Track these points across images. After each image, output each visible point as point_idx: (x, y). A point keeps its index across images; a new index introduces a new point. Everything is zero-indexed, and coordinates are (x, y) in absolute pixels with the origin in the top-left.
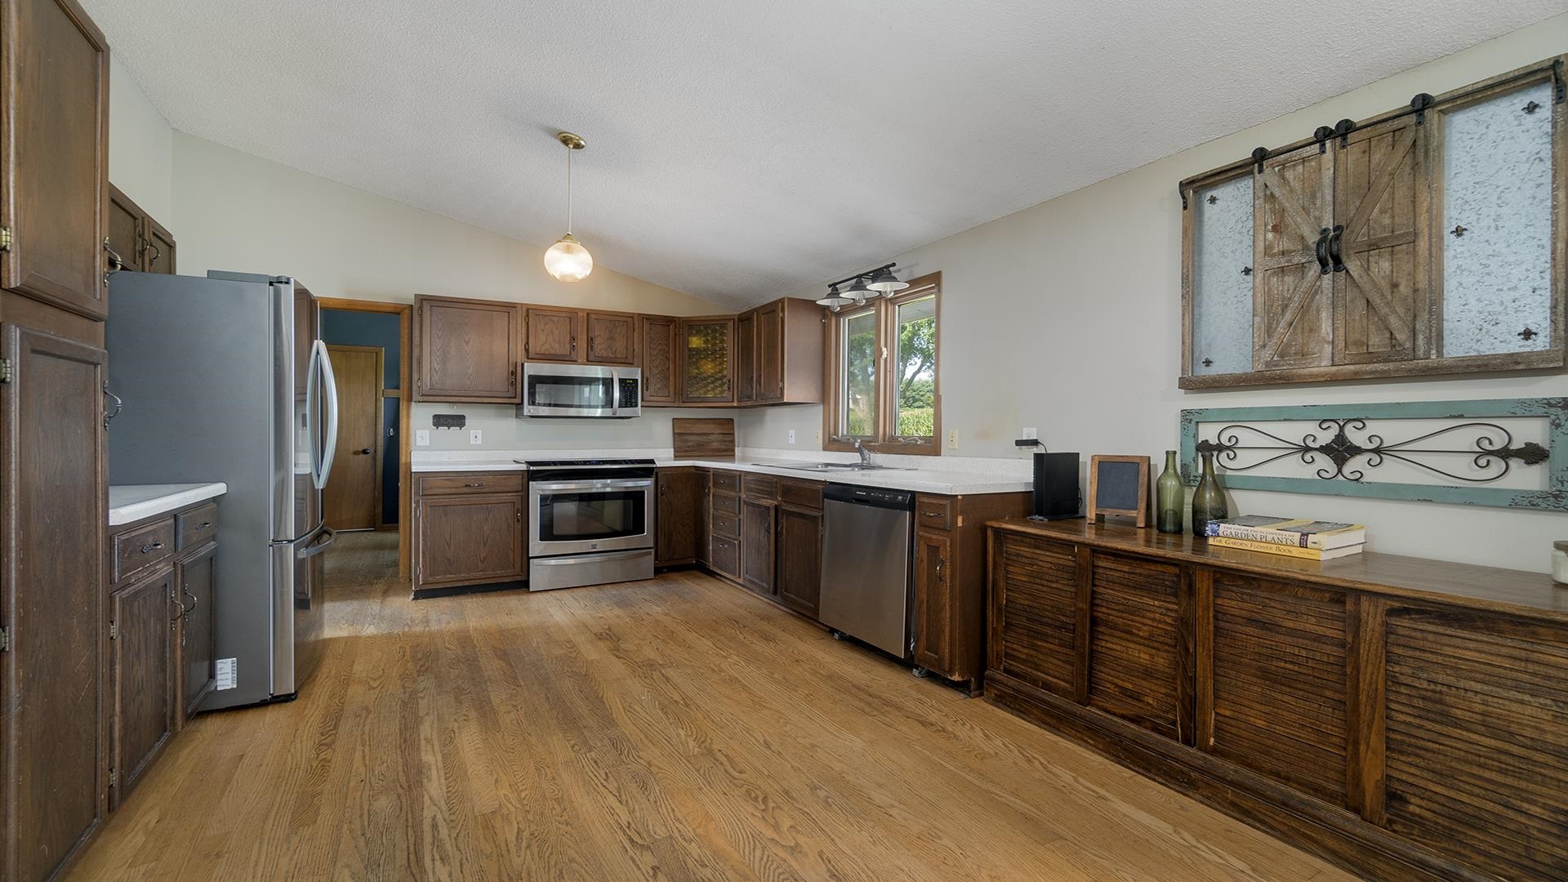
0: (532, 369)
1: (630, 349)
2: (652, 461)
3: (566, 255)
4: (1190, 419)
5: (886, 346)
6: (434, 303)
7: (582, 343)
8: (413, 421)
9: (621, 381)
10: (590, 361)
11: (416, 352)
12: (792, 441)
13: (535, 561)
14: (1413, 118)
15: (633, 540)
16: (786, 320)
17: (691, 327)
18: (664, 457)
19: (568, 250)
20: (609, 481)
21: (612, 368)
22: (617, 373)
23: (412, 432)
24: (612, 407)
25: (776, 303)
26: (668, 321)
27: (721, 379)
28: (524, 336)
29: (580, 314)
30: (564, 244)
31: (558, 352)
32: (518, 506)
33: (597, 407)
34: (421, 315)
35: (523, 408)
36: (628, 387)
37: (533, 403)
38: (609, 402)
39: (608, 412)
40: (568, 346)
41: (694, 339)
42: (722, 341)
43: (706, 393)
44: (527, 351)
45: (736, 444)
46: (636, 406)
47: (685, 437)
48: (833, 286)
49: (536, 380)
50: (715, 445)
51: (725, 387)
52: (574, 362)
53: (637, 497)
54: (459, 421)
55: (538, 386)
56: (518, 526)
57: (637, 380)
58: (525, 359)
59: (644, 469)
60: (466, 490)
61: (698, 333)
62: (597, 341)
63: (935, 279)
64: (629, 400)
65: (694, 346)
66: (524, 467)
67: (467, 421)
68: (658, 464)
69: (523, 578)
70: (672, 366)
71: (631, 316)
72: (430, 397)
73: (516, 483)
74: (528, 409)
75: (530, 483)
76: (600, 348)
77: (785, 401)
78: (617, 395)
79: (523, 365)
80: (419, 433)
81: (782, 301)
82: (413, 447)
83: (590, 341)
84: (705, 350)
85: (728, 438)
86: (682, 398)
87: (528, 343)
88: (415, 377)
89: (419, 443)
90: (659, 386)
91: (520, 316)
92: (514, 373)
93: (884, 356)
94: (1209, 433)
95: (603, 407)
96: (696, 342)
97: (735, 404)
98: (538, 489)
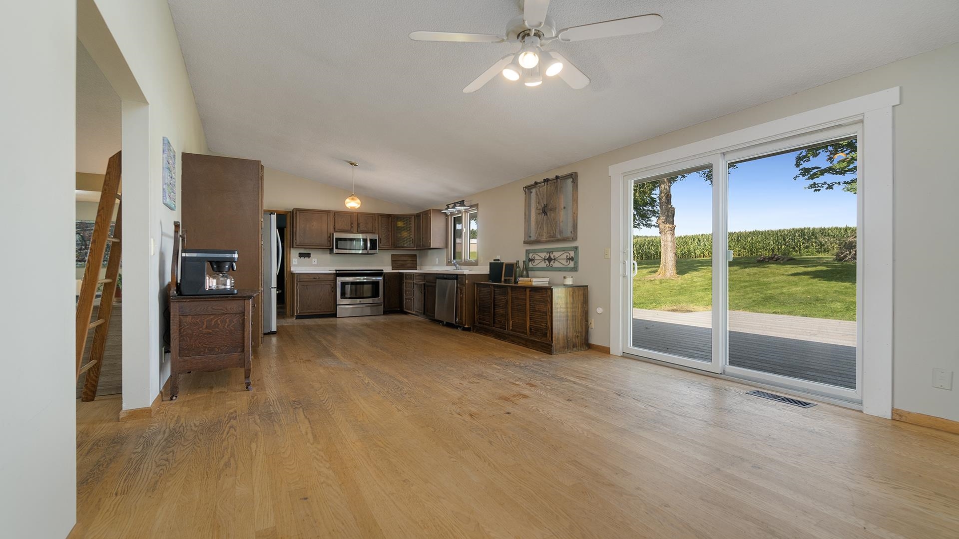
0: (336, 235)
1: (374, 228)
2: (382, 270)
3: (352, 201)
4: (528, 252)
5: (465, 228)
6: (301, 212)
7: (355, 225)
8: (292, 255)
9: (370, 240)
10: (358, 232)
11: (294, 229)
12: (437, 263)
13: (339, 306)
14: (556, 181)
15: (376, 300)
16: (431, 217)
17: (397, 218)
18: (388, 269)
19: (353, 199)
20: (366, 277)
21: (367, 235)
22: (369, 237)
23: (291, 259)
24: (367, 250)
25: (428, 211)
26: (389, 216)
27: (410, 238)
28: (333, 223)
29: (355, 214)
30: (351, 198)
31: (346, 229)
32: (332, 286)
33: (360, 250)
34: (296, 216)
35: (333, 250)
36: (373, 242)
37: (337, 248)
38: (366, 248)
39: (365, 252)
40: (350, 227)
41: (399, 223)
42: (410, 224)
43: (404, 244)
44: (335, 228)
45: (418, 265)
46: (376, 249)
47: (396, 262)
48: (447, 205)
49: (338, 240)
50: (409, 265)
51: (411, 242)
52: (352, 232)
53: (377, 283)
54: (308, 255)
55: (339, 242)
56: (333, 294)
57: (376, 240)
58: (333, 232)
59: (379, 273)
60: (314, 280)
61: (400, 221)
62: (361, 224)
63: (477, 205)
64: (373, 246)
65: (399, 226)
66: (335, 272)
67: (311, 255)
68: (384, 271)
69: (334, 313)
70: (390, 234)
71: (374, 214)
72: (299, 246)
73: (332, 277)
74: (335, 251)
75: (337, 278)
76: (362, 227)
77: (431, 247)
78: (369, 245)
79: (333, 234)
80: (294, 260)
81: (430, 210)
82: (292, 265)
83: (358, 224)
84: (403, 227)
85: (415, 262)
86: (395, 246)
87: (335, 225)
88: (294, 239)
89: (294, 263)
90: (385, 241)
91: (332, 215)
92: (330, 237)
93: (464, 231)
94: (531, 256)
95: (363, 250)
96: (400, 224)
97: (415, 249)
98: (340, 280)
